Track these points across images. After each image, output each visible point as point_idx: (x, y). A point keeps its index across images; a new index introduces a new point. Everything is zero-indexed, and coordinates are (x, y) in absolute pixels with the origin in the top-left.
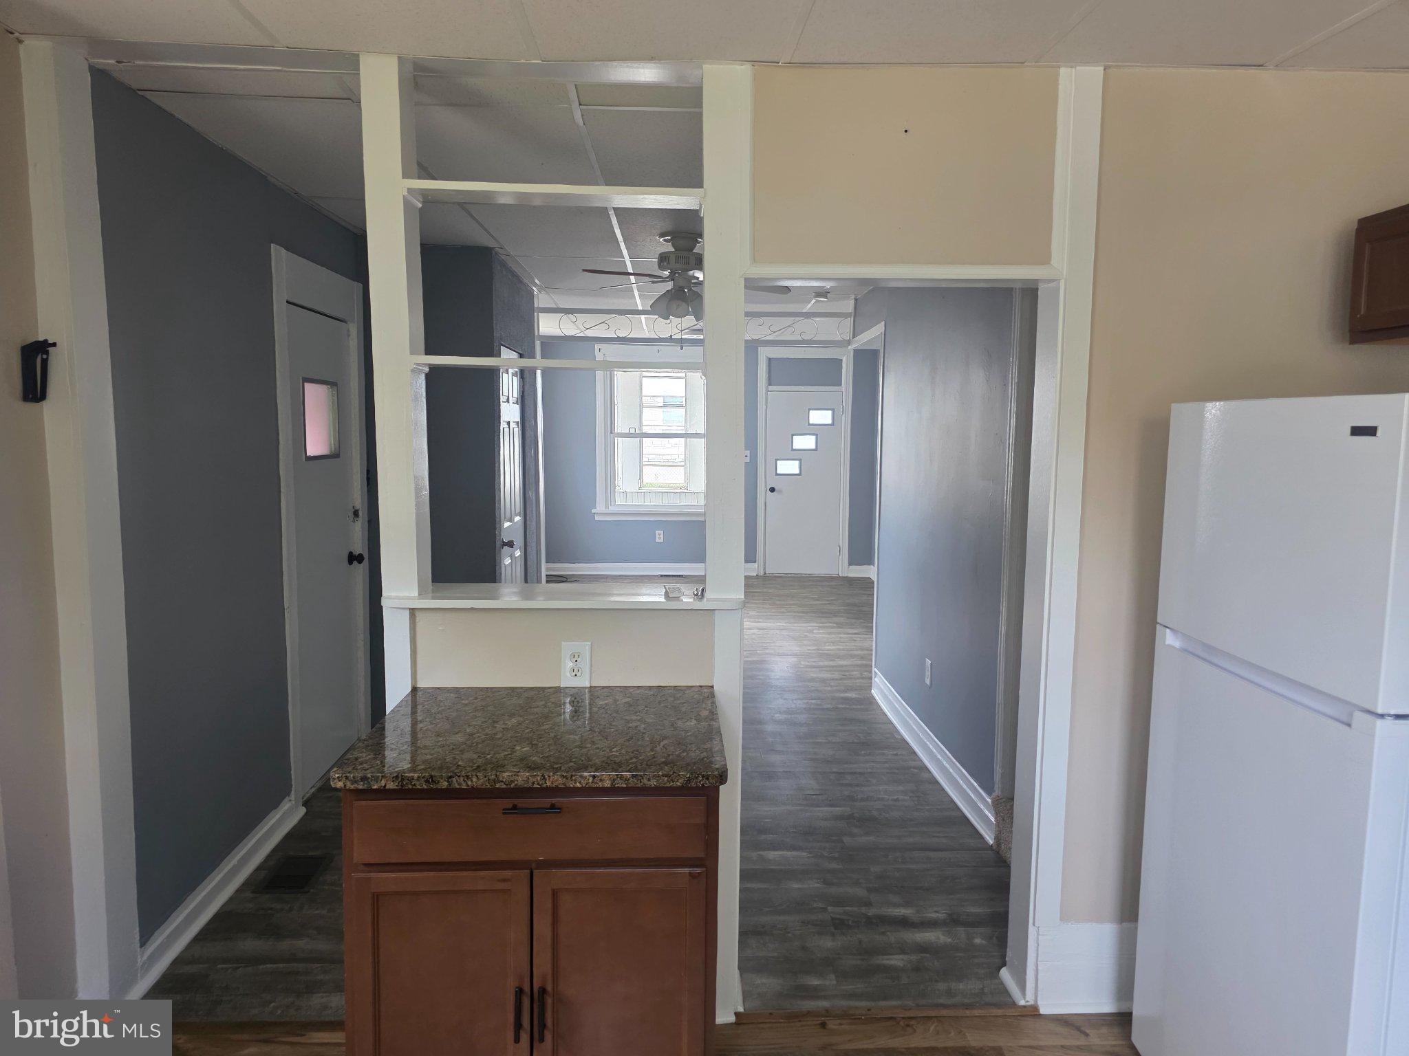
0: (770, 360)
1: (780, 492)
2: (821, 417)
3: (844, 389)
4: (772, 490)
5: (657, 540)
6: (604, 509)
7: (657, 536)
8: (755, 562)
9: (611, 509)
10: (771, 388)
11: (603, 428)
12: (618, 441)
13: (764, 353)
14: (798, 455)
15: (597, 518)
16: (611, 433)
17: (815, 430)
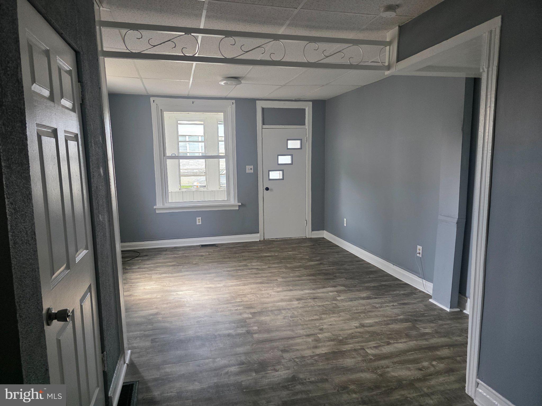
0: (263, 109)
1: (272, 190)
2: (294, 144)
3: (307, 127)
4: (267, 189)
5: (198, 223)
6: (162, 205)
7: (197, 221)
8: (258, 233)
9: (167, 205)
10: (264, 126)
11: (159, 156)
12: (169, 162)
13: (260, 105)
14: (281, 168)
15: (157, 212)
16: (164, 156)
17: (290, 152)
